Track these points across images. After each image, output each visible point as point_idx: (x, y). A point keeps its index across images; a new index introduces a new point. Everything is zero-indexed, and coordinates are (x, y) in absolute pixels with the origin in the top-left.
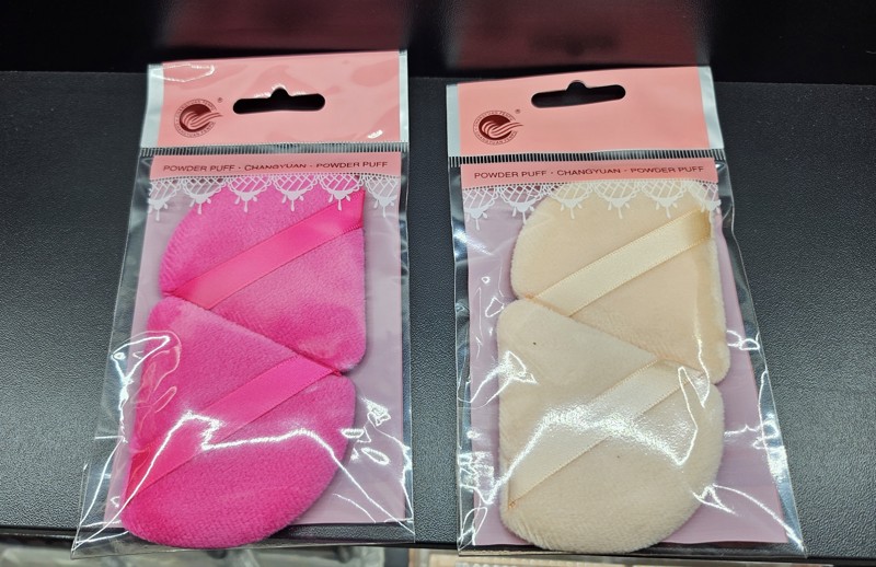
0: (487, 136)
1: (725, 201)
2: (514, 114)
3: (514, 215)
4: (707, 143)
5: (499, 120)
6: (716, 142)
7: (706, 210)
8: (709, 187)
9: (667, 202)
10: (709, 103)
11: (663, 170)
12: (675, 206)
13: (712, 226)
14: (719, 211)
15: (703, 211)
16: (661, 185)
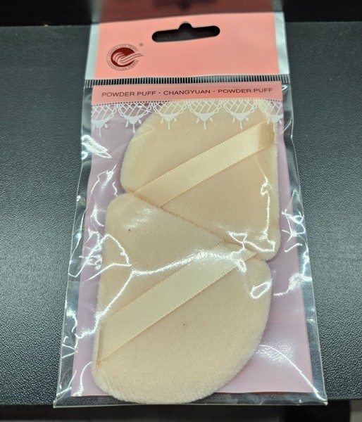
0: (115, 63)
1: (287, 115)
2: (138, 47)
3: (127, 126)
4: (277, 70)
5: (126, 51)
6: (284, 70)
7: (271, 122)
8: (275, 104)
9: (241, 117)
10: (281, 40)
11: (242, 91)
12: (247, 119)
13: (276, 135)
14: (281, 123)
15: (268, 123)
16: (238, 103)
